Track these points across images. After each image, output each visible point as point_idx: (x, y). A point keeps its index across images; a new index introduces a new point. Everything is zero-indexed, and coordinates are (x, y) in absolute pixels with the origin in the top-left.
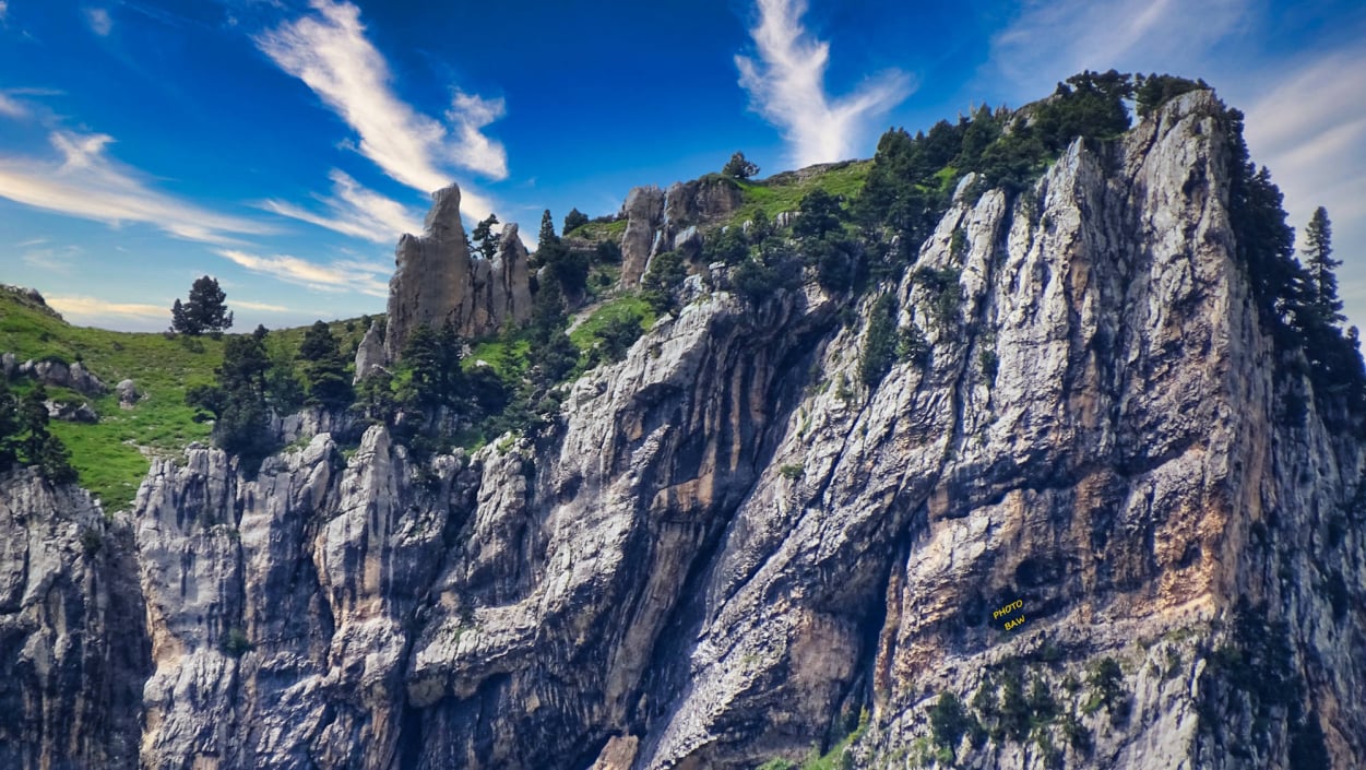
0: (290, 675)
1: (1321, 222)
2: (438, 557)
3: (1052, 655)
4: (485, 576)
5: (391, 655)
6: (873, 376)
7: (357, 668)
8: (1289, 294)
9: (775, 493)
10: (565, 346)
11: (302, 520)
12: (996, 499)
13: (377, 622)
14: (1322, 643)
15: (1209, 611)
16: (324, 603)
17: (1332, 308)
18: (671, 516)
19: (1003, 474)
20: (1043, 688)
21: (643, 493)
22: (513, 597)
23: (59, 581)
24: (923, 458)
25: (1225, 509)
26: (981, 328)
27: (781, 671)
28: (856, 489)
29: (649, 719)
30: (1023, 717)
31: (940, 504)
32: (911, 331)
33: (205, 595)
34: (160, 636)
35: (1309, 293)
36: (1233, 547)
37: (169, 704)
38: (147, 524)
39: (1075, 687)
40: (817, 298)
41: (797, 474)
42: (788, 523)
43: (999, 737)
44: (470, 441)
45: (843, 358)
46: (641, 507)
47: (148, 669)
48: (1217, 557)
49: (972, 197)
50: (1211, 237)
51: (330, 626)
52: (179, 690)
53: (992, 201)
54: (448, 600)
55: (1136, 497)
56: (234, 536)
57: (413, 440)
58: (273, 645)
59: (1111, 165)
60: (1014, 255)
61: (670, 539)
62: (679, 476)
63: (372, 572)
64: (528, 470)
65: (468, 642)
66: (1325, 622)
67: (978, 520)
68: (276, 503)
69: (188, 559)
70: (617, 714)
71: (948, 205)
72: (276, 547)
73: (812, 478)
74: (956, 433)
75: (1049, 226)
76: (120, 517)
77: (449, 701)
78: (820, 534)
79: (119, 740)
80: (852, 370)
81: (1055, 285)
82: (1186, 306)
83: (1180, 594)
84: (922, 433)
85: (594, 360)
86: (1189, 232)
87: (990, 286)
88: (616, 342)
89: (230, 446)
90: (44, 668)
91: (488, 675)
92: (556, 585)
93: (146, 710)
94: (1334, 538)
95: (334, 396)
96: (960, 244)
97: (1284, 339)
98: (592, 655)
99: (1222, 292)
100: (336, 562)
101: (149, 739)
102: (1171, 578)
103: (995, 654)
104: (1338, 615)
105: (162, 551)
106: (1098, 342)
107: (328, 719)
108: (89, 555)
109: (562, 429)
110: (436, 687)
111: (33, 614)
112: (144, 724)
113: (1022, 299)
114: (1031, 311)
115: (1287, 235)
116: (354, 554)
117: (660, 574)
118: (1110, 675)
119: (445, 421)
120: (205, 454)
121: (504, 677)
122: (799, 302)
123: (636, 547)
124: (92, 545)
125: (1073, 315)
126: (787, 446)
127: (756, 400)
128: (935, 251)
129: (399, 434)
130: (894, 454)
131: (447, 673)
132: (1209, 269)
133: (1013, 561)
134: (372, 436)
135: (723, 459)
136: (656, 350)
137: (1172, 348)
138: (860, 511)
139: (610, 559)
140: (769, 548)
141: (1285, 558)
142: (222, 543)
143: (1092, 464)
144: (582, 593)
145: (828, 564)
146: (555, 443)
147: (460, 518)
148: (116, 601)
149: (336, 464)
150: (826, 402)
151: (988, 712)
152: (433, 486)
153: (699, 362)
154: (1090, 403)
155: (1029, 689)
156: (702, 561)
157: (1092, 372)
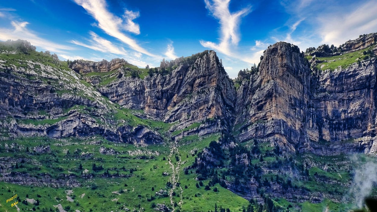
0: (154, 90)
1: (221, 59)
2: (164, 82)
3: (205, 88)
4: (167, 84)
5: (161, 89)
6: (192, 70)
7: (159, 90)
8: (219, 64)
9: (186, 78)
10: (172, 69)
11: (155, 80)
12: (201, 78)
13: (160, 87)
14: (222, 87)
15: (215, 85)
16: (157, 86)
17: (222, 65)
18: (179, 79)
19: (201, 76)
20: (204, 90)
21: (177, 78)
22: (169, 85)
23: (139, 85)
24: (196, 75)
25: (216, 78)
26: (200, 67)
27: (187, 89)
28: (192, 77)
29: (178, 93)
30: (203, 92)
31: (197, 78)
32: (195, 67)
33: (149, 85)
34: (146, 88)
35: (220, 64)
36: (216, 81)
37: (146, 92)
38: (145, 81)
39: (206, 90)
40: (189, 65)
41: (188, 76)
42: (187, 80)
43: (201, 93)
44: (166, 75)
45: (191, 69)
46: (177, 79)
47: (145, 90)
48: (215, 81)
49: (199, 58)
50: (215, 60)
51: (157, 87)
52: (147, 91)
53: (200, 58)
54: (165, 85)
55: (210, 78)
56: (151, 81)
57: (162, 75)
58: (153, 88)
59: (208, 56)
60: (202, 62)
61: (179, 81)
62: (180, 77)
63: (160, 84)
64: (170, 77)
65: (166, 88)
66: (222, 86)
67: (200, 79)
68: (153, 79)
69: (148, 83)
70: (176, 93)
71: (197, 59)
72: (153, 82)
73: (189, 77)
74: (198, 73)
75: (204, 60)
76: (143, 80)
77: (165, 92)
78: (189, 81)
79: (143, 95)
80: (191, 70)
81: (204, 64)
82: (213, 65)
83: (213, 84)
84: (196, 74)
85: (174, 69)
86: (213, 60)
87: (200, 64)
88: (175, 68)
89: (150, 75)
90: (138, 90)
91: (167, 90)
92: (172, 84)
93: (145, 93)
94: (222, 80)
95: (157, 72)
96: (198, 61)
97: (219, 67)
98: (174, 89)
99: (215, 64)
100: (157, 83)
101: (145, 95)
102: (212, 83)
103: (201, 88)
104: (223, 85)
105: (146, 83)
106: (207, 67)
107: (157, 93)
108: (141, 83)
109: (172, 74)
110: (164, 91)
111: (137, 87)
112: (145, 94)
113: (202, 65)
114: (203, 66)
115: (219, 61)
116: (159, 82)
117: (179, 83)
118: (209, 89)
119: (164, 73)
120: (148, 76)
121: (169, 90)
122: (187, 65)
123: (177, 82)
124: (141, 82)
125: (206, 66)
126: (187, 75)
127: (185, 72)
128: (196, 62)
129: (161, 74)
130: (194, 75)
131: (165, 90)
132: (214, 62)
133: (202, 82)
134: (160, 75)
135: (183, 76)
136: (178, 69)
137: (212, 68)
138: (192, 79)
139: (175, 82)
140: (186, 81)
141: (220, 81)
142: (150, 82)
143: (207, 75)
144: (173, 85)
145: (190, 82)
146: (172, 75)
147: (165, 80)
148: (143, 86)
149: (157, 76)
150: (190, 72)
151: (201, 92)
152: (163, 78)
153: (181, 69)
154: (207, 72)
155: (203, 90)
156: (181, 82)
157: (207, 69)
